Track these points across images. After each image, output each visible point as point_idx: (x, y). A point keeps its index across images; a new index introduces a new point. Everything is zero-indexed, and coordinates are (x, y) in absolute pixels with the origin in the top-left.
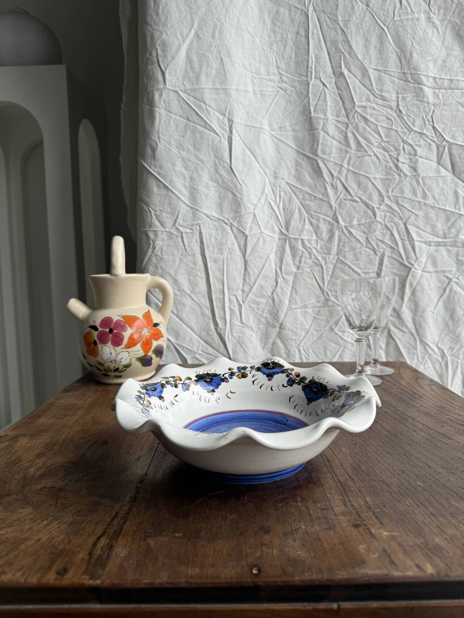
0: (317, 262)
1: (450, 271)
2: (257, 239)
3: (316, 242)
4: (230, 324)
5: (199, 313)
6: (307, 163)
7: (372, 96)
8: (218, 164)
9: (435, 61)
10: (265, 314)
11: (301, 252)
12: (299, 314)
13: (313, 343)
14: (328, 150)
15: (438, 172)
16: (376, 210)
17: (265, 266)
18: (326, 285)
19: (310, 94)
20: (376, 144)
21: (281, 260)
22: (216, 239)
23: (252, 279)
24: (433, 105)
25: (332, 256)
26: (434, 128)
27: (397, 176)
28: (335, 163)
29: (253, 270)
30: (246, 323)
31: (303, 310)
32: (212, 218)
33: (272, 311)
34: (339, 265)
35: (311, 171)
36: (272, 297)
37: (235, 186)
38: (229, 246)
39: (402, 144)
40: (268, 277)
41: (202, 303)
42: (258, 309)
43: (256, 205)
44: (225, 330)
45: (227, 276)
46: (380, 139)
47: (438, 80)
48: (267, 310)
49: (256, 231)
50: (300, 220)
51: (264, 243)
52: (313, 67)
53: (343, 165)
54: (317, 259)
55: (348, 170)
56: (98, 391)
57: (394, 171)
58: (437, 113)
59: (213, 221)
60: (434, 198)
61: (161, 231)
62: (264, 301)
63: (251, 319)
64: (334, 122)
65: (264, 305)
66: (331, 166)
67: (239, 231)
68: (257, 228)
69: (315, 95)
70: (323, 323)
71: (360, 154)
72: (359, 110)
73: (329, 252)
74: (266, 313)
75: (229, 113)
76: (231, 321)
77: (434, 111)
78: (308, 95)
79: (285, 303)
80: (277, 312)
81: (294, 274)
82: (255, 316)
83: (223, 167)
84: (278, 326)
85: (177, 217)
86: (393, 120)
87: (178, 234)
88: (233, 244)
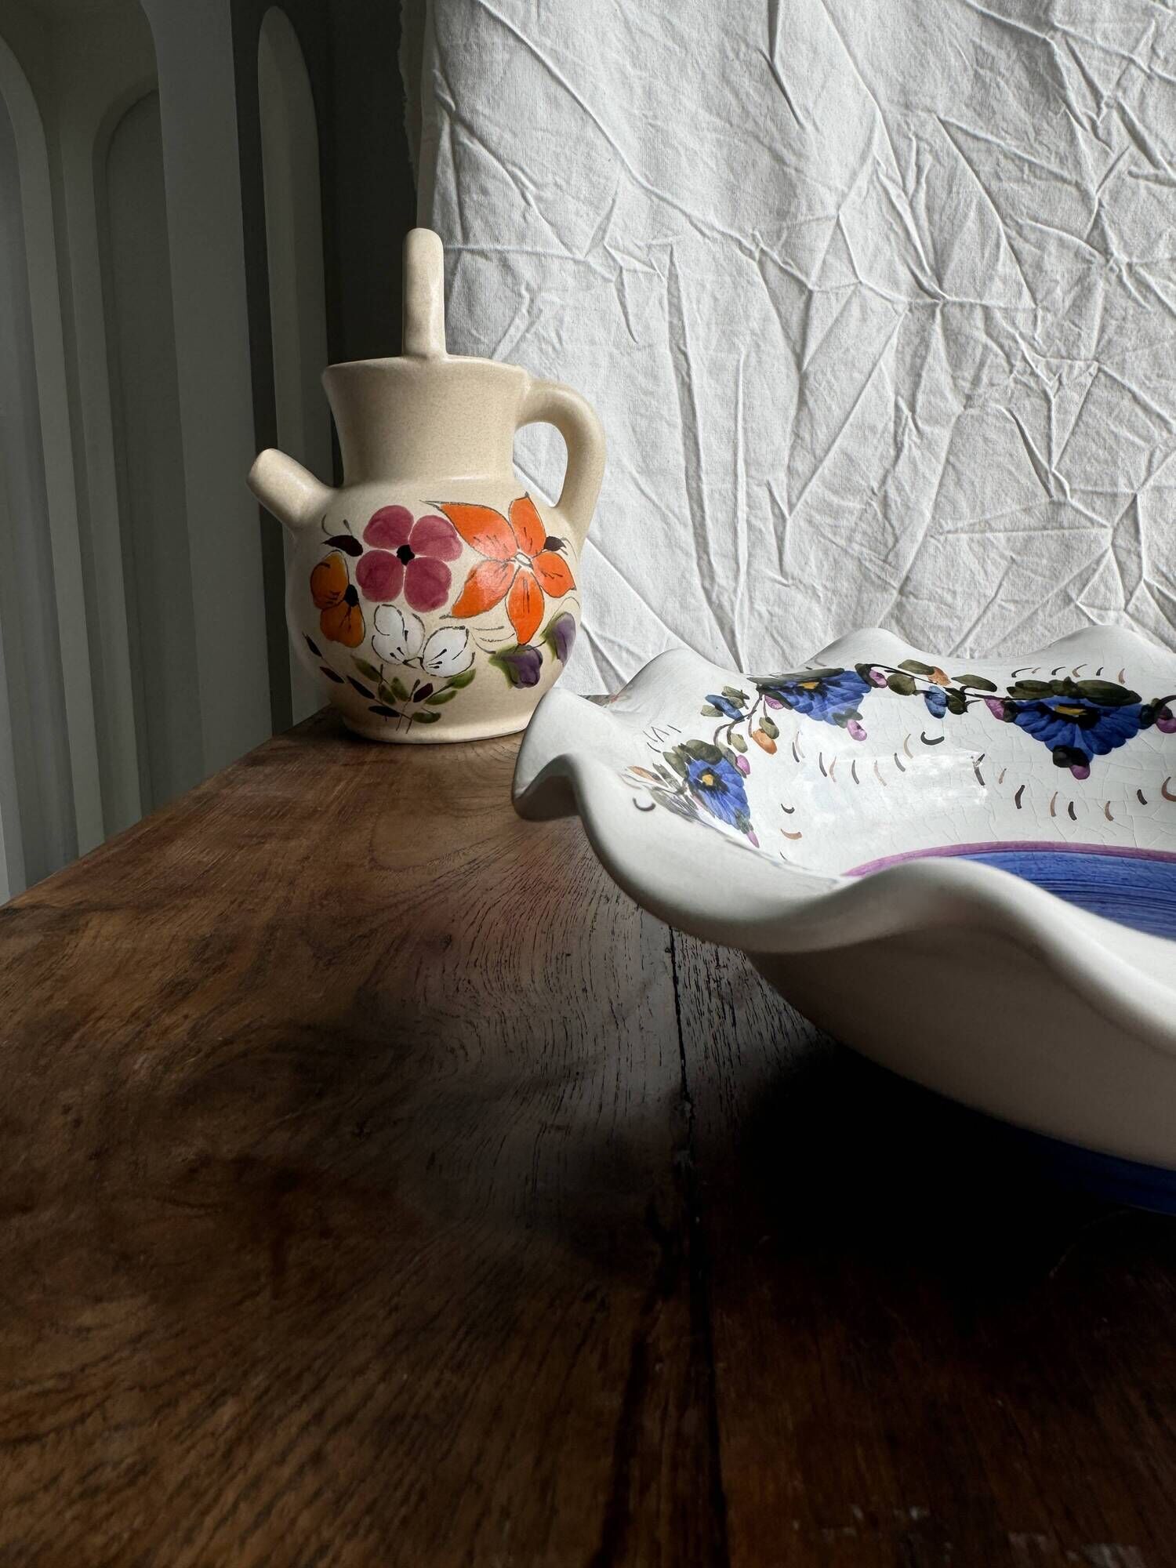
0: (1033, 384)
2: (843, 302)
3: (1031, 318)
4: (748, 573)
5: (661, 539)
6: (1014, 56)
8: (731, 55)
10: (856, 547)
11: (979, 351)
12: (965, 547)
13: (1005, 640)
14: (1086, 7)
17: (866, 390)
18: (1055, 458)
21: (916, 375)
22: (716, 299)
23: (822, 434)
25: (1079, 364)
28: (1106, 52)
29: (827, 405)
30: (797, 572)
31: (977, 536)
32: (707, 231)
33: (880, 537)
34: (1100, 393)
35: (1026, 84)
36: (880, 495)
37: (782, 129)
38: (755, 325)
40: (873, 429)
41: (668, 507)
42: (835, 529)
43: (843, 195)
44: (735, 591)
45: (744, 419)
48: (865, 533)
49: (840, 276)
50: (983, 246)
51: (864, 320)
53: (1135, 57)
54: (1033, 374)
55: (1151, 76)
56: (363, 763)
59: (707, 241)
61: (559, 257)
62: (854, 504)
63: (813, 562)
65: (853, 519)
66: (1095, 63)
67: (786, 278)
68: (845, 268)
70: (1040, 579)
73: (1071, 351)
74: (862, 545)
76: (749, 564)
79: (922, 514)
80: (896, 540)
81: (954, 420)
82: (826, 552)
83: (748, 64)
84: (897, 584)
85: (608, 218)
87: (607, 275)
88: (766, 319)
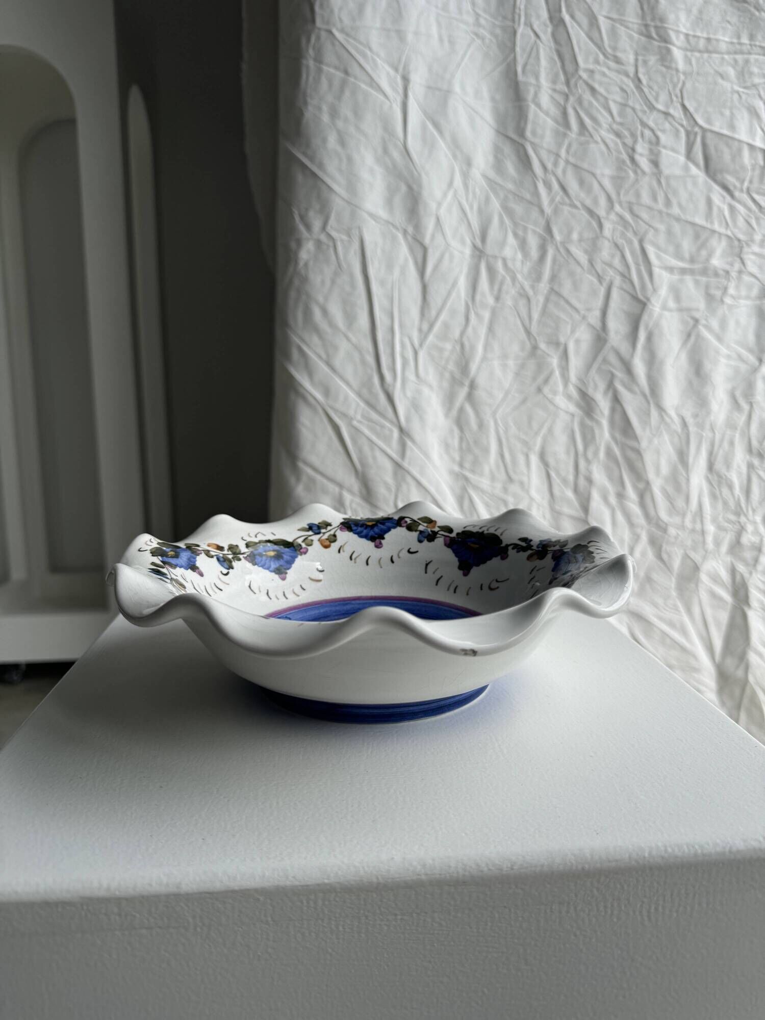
0: (523, 292)
1: (698, 310)
2: (441, 252)
3: (521, 263)
4: (402, 378)
6: (511, 149)
7: (601, 57)
8: (387, 142)
9: (689, 12)
10: (449, 366)
11: (501, 278)
13: (514, 410)
14: (539, 131)
15: (686, 169)
16: (602, 220)
18: (533, 327)
19: (518, 49)
20: (605, 126)
21: (474, 288)
22: (383, 250)
23: (433, 313)
24: (685, 73)
25: (542, 285)
26: (684, 107)
27: (631, 174)
28: (549, 151)
29: (436, 300)
30: (423, 377)
31: (501, 361)
32: (377, 220)
33: (460, 362)
34: (553, 298)
35: (516, 161)
36: (460, 342)
37: (411, 175)
38: (402, 262)
39: (640, 127)
40: (456, 312)
41: (362, 347)
42: (440, 358)
43: (439, 205)
44: (395, 384)
46: (610, 119)
47: (691, 38)
48: (453, 360)
49: (439, 242)
50: (501, 231)
51: (451, 260)
52: (522, 7)
53: (560, 154)
54: (523, 288)
55: (567, 162)
57: (628, 167)
58: (689, 85)
59: (378, 224)
60: (680, 205)
61: (306, 239)
62: (448, 346)
63: (431, 373)
64: (550, 92)
65: (448, 352)
66: (544, 155)
67: (415, 241)
68: (441, 237)
69: (523, 50)
70: (527, 382)
71: (583, 138)
72: (585, 76)
73: (539, 278)
74: (452, 365)
75: (404, 68)
76: (402, 374)
77: (684, 83)
78: (513, 49)
79: (478, 351)
80: (467, 363)
81: (491, 308)
82: (436, 369)
83: (395, 145)
84: (467, 383)
86: (628, 92)
88: (406, 260)
